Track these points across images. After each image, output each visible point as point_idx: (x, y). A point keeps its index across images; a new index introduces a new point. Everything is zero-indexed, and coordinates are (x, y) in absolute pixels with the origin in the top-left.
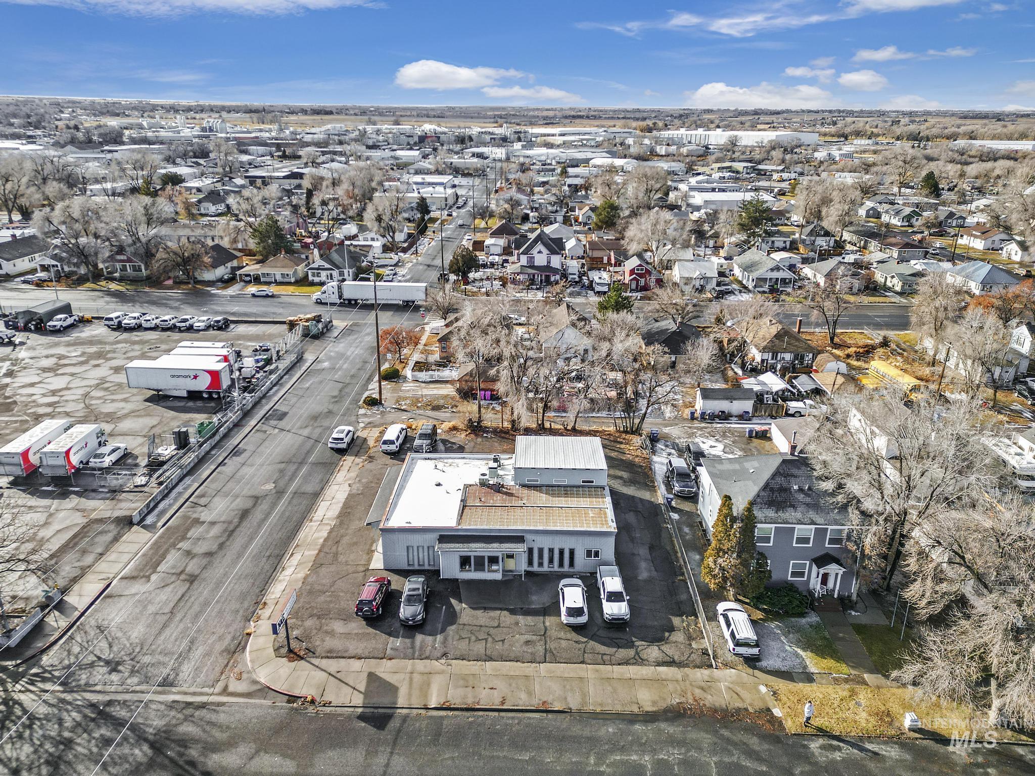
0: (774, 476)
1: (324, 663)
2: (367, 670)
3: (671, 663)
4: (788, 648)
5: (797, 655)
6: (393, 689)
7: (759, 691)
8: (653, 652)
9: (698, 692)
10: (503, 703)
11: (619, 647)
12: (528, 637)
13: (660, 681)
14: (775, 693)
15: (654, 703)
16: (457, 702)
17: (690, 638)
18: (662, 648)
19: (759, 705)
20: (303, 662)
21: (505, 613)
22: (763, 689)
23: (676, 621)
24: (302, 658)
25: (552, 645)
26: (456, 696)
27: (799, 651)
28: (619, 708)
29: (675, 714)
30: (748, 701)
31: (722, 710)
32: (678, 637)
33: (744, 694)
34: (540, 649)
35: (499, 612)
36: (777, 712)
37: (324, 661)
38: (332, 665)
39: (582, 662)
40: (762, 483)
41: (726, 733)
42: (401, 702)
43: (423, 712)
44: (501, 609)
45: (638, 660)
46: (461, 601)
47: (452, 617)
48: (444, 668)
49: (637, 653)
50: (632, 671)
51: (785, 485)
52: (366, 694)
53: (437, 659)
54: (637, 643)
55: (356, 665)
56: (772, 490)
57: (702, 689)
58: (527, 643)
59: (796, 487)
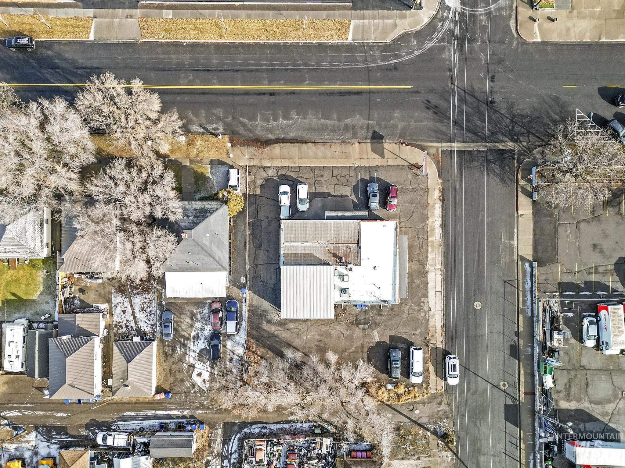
0: (200, 222)
1: (403, 163)
2: (385, 159)
3: (264, 168)
4: (215, 178)
5: (212, 174)
6: (374, 150)
7: (234, 155)
8: (271, 173)
9: (257, 154)
10: (331, 145)
11: (284, 175)
12: (322, 179)
13: (271, 159)
14: (227, 153)
15: (274, 148)
16: (349, 145)
17: (254, 181)
18: (267, 176)
19: (235, 148)
20: (412, 163)
21: (332, 194)
22: (231, 156)
23: (258, 192)
24: (413, 165)
25: (312, 175)
26: (348, 148)
27: (211, 177)
28: (288, 144)
29: (267, 143)
30: (239, 150)
31: (249, 145)
32: (259, 182)
33: (239, 152)
34: (317, 172)
35: (335, 194)
36: (229, 145)
37: (403, 164)
38: (399, 162)
39: (300, 167)
40: (207, 219)
41: (251, 135)
42: (369, 145)
43: (361, 141)
44: (334, 196)
45: (278, 169)
46: (352, 200)
47: (355, 189)
48: (355, 162)
49: (277, 172)
50: (280, 163)
51: (196, 219)
52: (383, 148)
53: (358, 166)
54: (277, 178)
55: (390, 163)
56: (203, 216)
57: (255, 155)
58: (322, 176)
59: (190, 218)
